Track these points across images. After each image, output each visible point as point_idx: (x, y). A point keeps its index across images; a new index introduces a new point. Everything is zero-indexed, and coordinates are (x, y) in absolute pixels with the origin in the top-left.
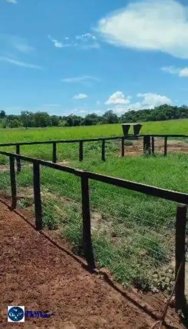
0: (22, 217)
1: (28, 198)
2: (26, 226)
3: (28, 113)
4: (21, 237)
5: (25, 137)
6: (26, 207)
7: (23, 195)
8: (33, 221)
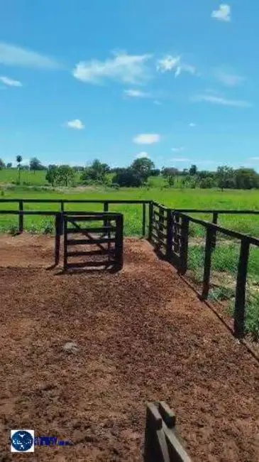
0: (215, 312)
1: (224, 288)
2: (221, 327)
3: (226, 169)
4: (214, 341)
5: (221, 202)
6: (222, 300)
7: (217, 282)
8: (231, 323)
